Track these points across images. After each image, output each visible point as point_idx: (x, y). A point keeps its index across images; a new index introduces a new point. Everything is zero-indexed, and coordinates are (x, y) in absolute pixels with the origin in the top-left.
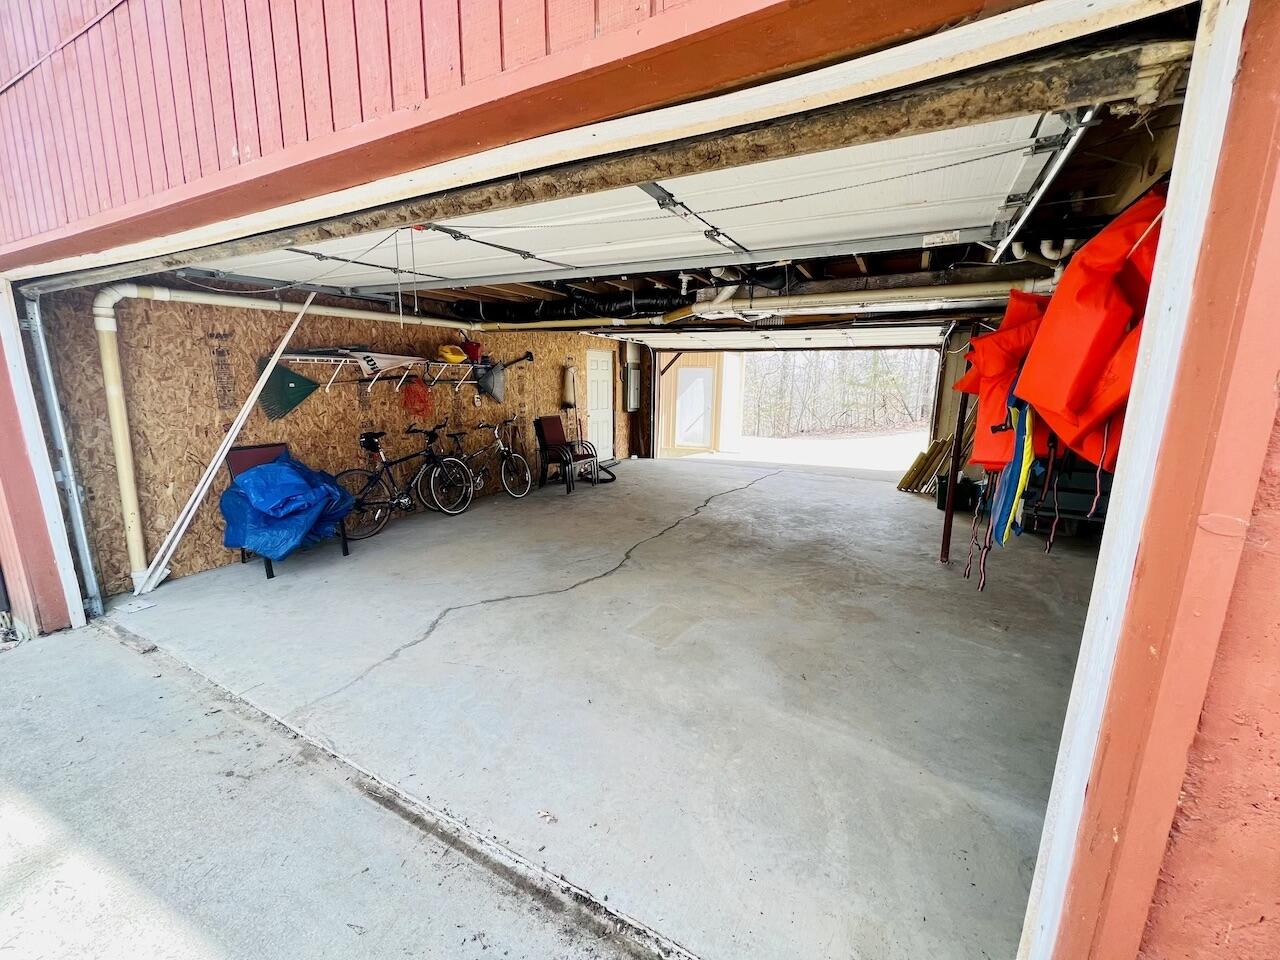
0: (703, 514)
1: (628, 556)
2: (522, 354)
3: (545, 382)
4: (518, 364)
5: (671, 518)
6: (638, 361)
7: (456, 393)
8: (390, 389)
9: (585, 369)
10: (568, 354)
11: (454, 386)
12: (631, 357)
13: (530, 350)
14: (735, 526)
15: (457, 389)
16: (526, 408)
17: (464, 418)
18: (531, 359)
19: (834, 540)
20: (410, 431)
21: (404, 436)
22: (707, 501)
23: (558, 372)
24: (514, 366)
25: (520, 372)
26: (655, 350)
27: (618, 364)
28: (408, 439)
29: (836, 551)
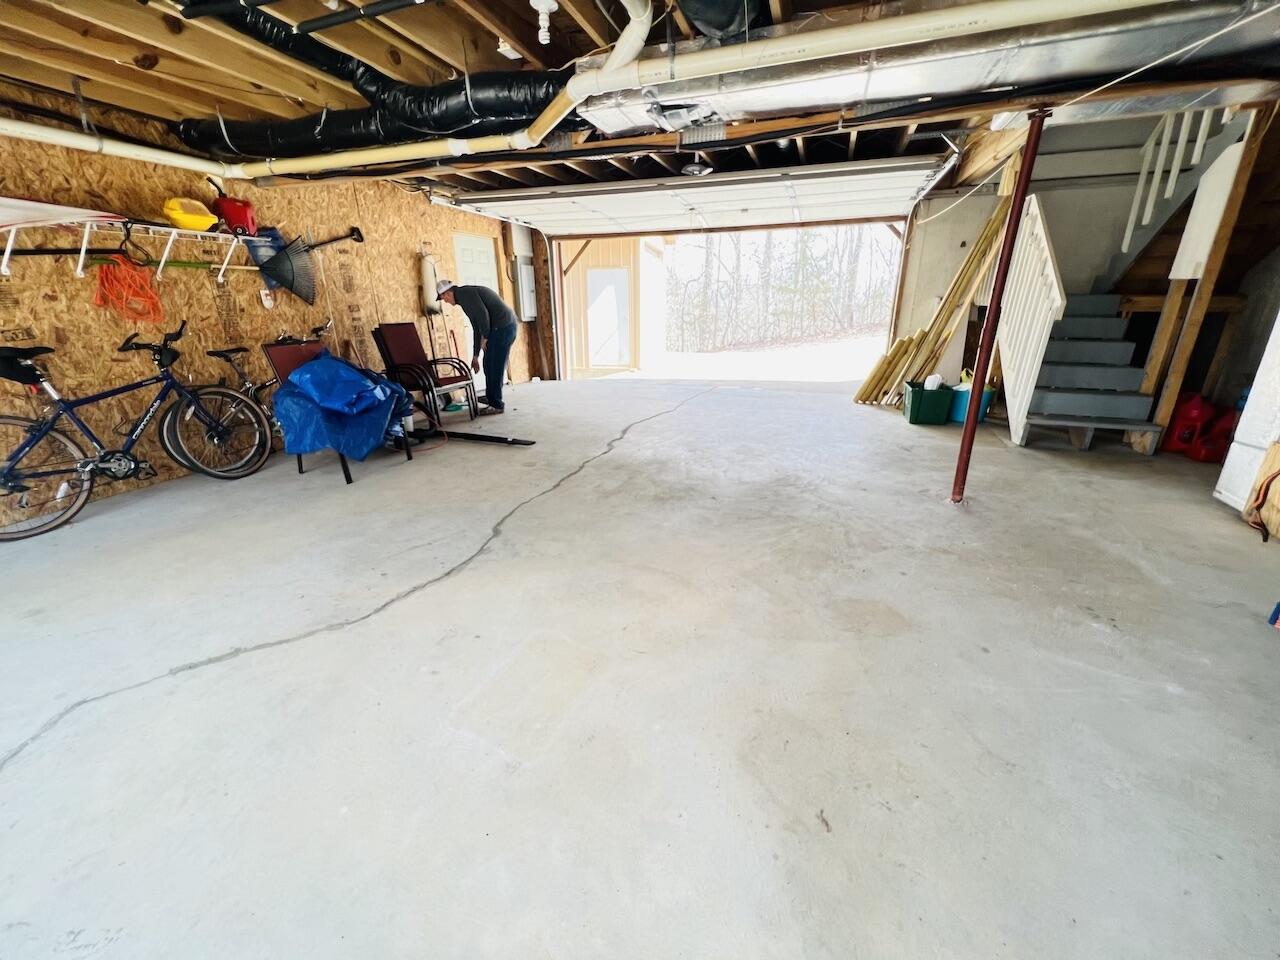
0: (619, 449)
1: (496, 532)
2: (342, 230)
3: (390, 275)
4: (337, 245)
5: (574, 460)
6: (531, 255)
7: (219, 286)
8: (62, 273)
9: (453, 259)
10: (424, 237)
11: (214, 273)
12: (521, 247)
13: (357, 225)
14: (662, 465)
15: (220, 279)
16: (362, 314)
17: (244, 325)
18: (360, 239)
19: (798, 478)
20: (129, 345)
21: (116, 355)
22: (624, 432)
23: (410, 263)
24: (329, 247)
25: (343, 258)
26: (551, 238)
27: (503, 257)
28: (128, 360)
29: (806, 495)
